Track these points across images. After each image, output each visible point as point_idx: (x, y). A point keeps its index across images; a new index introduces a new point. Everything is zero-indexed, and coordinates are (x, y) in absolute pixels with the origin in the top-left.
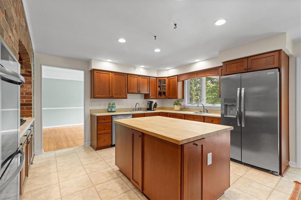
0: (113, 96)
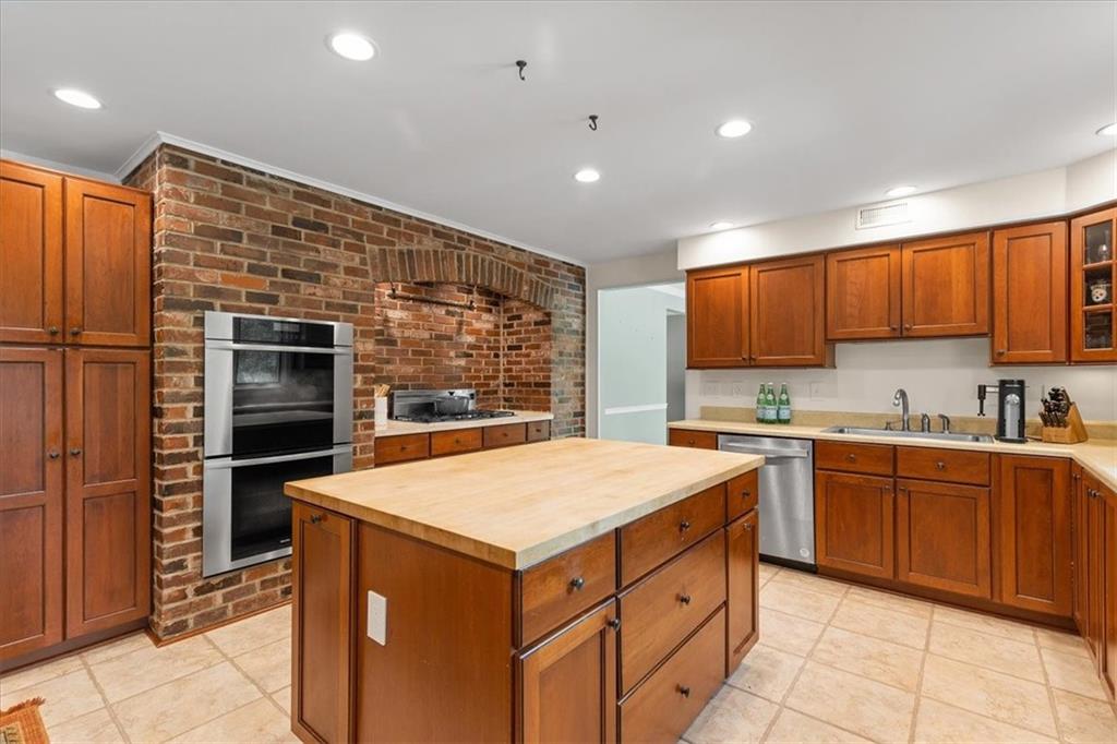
0: (754, 360)
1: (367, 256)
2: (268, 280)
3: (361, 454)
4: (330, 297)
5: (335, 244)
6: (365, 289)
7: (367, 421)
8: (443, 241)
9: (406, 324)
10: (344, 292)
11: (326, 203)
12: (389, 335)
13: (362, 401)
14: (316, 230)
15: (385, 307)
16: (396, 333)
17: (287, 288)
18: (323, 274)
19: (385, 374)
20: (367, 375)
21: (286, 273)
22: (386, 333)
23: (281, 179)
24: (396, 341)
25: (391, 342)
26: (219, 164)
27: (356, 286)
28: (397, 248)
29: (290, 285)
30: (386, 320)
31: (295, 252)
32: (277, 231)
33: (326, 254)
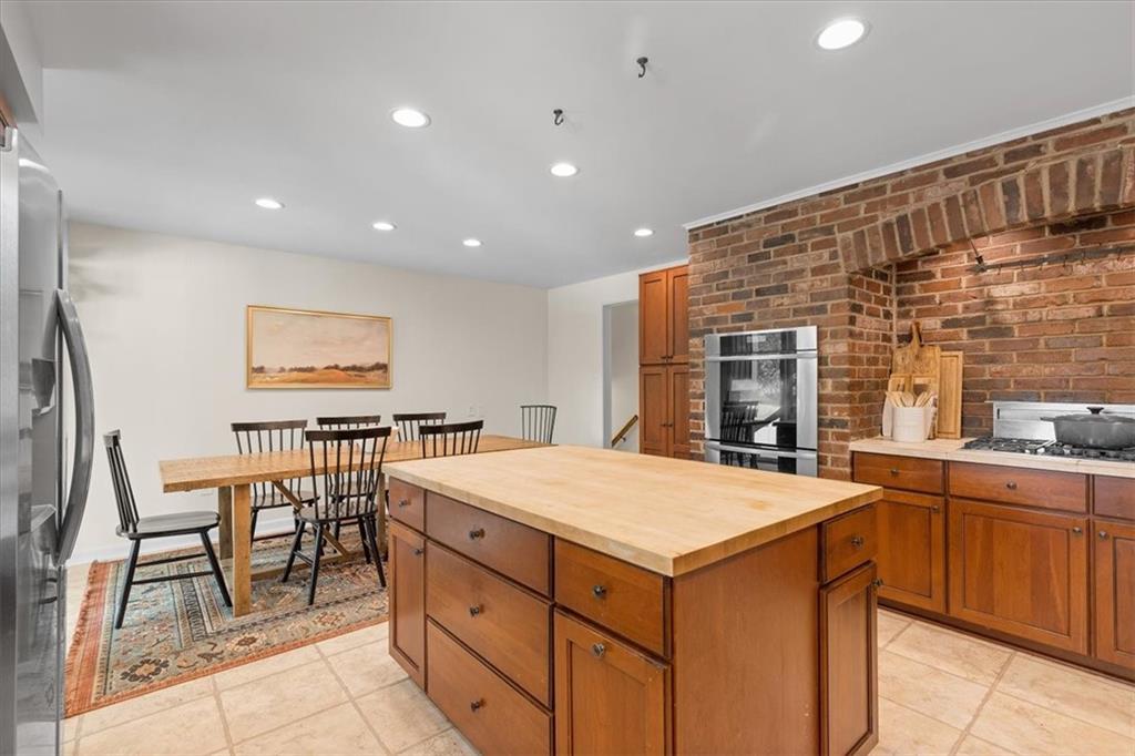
1: (839, 248)
2: (745, 301)
3: (832, 465)
4: (798, 303)
5: (802, 249)
6: (836, 285)
7: (840, 430)
8: (966, 177)
9: (1029, 301)
10: (811, 294)
11: (792, 213)
12: (995, 322)
13: (833, 409)
14: (783, 244)
15: (986, 284)
16: (1009, 317)
17: (759, 304)
18: (789, 283)
19: (987, 377)
20: (839, 380)
21: (759, 292)
22: (988, 320)
23: (754, 213)
24: (1011, 329)
25: (999, 330)
26: (716, 226)
27: (825, 285)
28: (880, 222)
29: (761, 301)
30: (990, 302)
31: (765, 271)
32: (752, 258)
33: (794, 262)
